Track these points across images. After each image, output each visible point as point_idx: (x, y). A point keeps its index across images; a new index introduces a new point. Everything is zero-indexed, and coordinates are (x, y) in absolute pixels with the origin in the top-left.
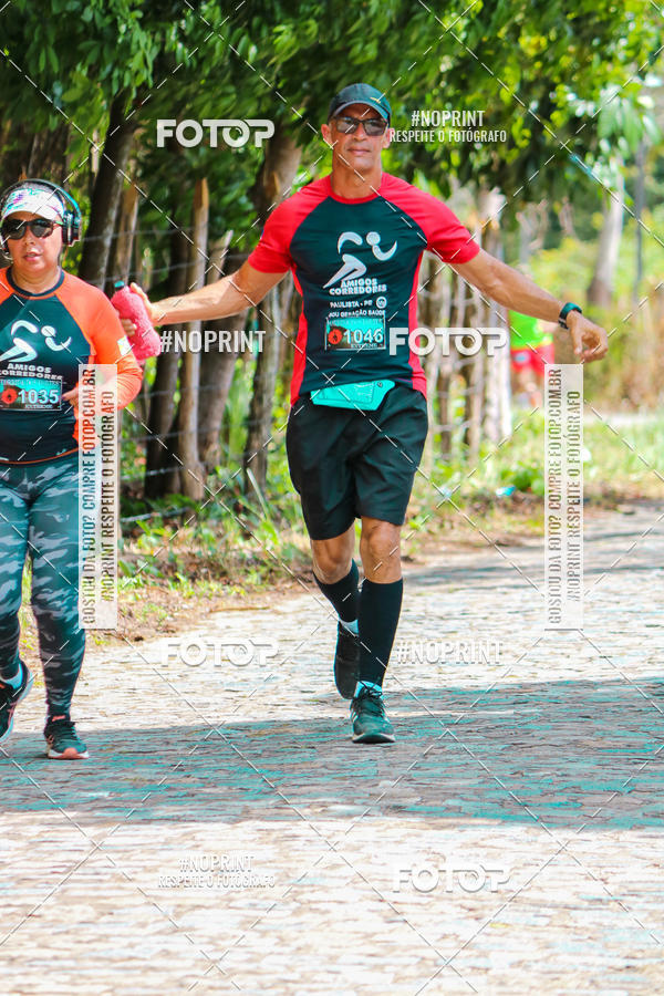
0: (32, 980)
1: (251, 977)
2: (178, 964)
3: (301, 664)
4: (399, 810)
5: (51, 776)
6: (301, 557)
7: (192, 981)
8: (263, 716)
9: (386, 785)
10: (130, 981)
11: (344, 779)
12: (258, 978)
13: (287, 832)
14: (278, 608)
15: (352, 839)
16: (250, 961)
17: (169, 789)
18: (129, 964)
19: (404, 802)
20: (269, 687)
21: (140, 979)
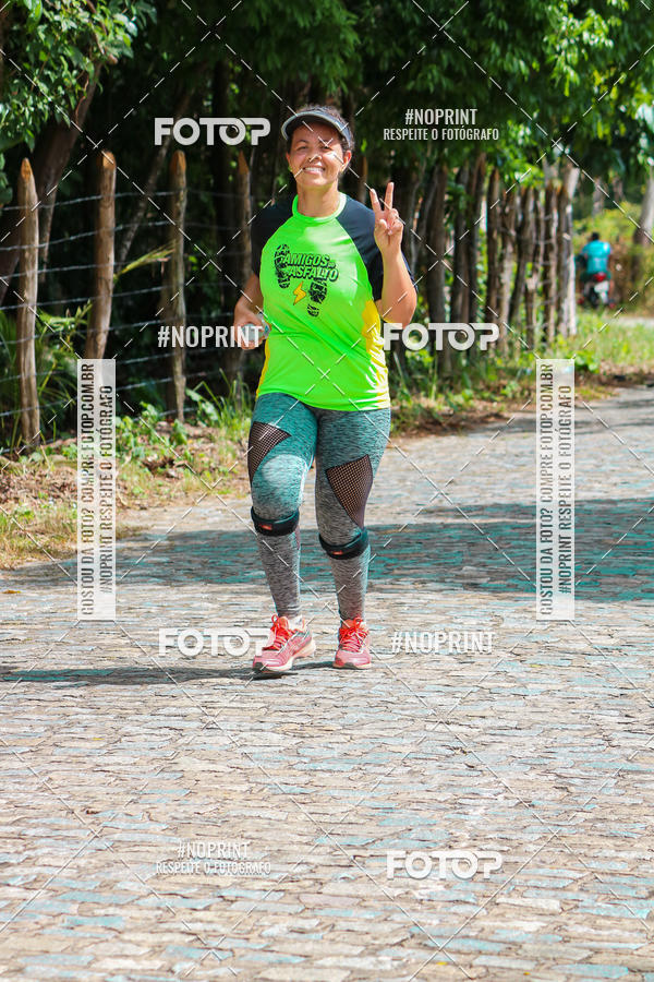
0: (215, 698)
1: (363, 699)
2: (315, 690)
3: (418, 486)
4: (475, 586)
5: (241, 560)
6: (426, 414)
7: (321, 701)
8: (390, 521)
9: (468, 569)
10: (280, 701)
11: (440, 564)
12: (368, 700)
13: (397, 601)
14: (407, 448)
15: (440, 606)
16: (363, 688)
17: (321, 570)
18: (281, 689)
19: (479, 581)
20: (396, 501)
21: (287, 700)
